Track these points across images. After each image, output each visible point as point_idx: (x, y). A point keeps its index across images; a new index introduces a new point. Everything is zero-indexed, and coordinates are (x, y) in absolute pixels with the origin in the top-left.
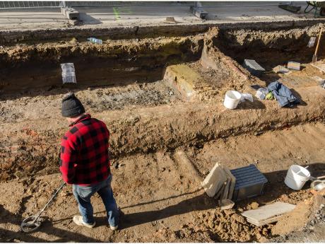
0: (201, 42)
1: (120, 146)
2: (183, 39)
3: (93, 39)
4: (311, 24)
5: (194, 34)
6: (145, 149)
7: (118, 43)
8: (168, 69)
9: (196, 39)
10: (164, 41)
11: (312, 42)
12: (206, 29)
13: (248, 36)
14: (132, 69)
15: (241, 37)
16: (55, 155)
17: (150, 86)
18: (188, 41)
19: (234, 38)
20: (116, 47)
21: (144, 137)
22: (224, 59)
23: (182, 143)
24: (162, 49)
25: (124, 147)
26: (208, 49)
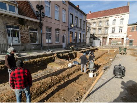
0: (54, 57)
1: (52, 82)
2: (49, 57)
3: (26, 60)
4: (72, 51)
5: (51, 55)
6: (58, 82)
7: (33, 60)
8: (48, 65)
9: (53, 56)
10: (46, 58)
11: (73, 55)
12: (53, 54)
13: (62, 55)
14: (39, 66)
15: (61, 55)
16: (35, 91)
17: (45, 70)
18: (51, 57)
19: (60, 55)
20: (34, 61)
21: (57, 79)
22: (61, 59)
23: (65, 78)
24: (46, 60)
25: (53, 83)
26: (56, 58)
